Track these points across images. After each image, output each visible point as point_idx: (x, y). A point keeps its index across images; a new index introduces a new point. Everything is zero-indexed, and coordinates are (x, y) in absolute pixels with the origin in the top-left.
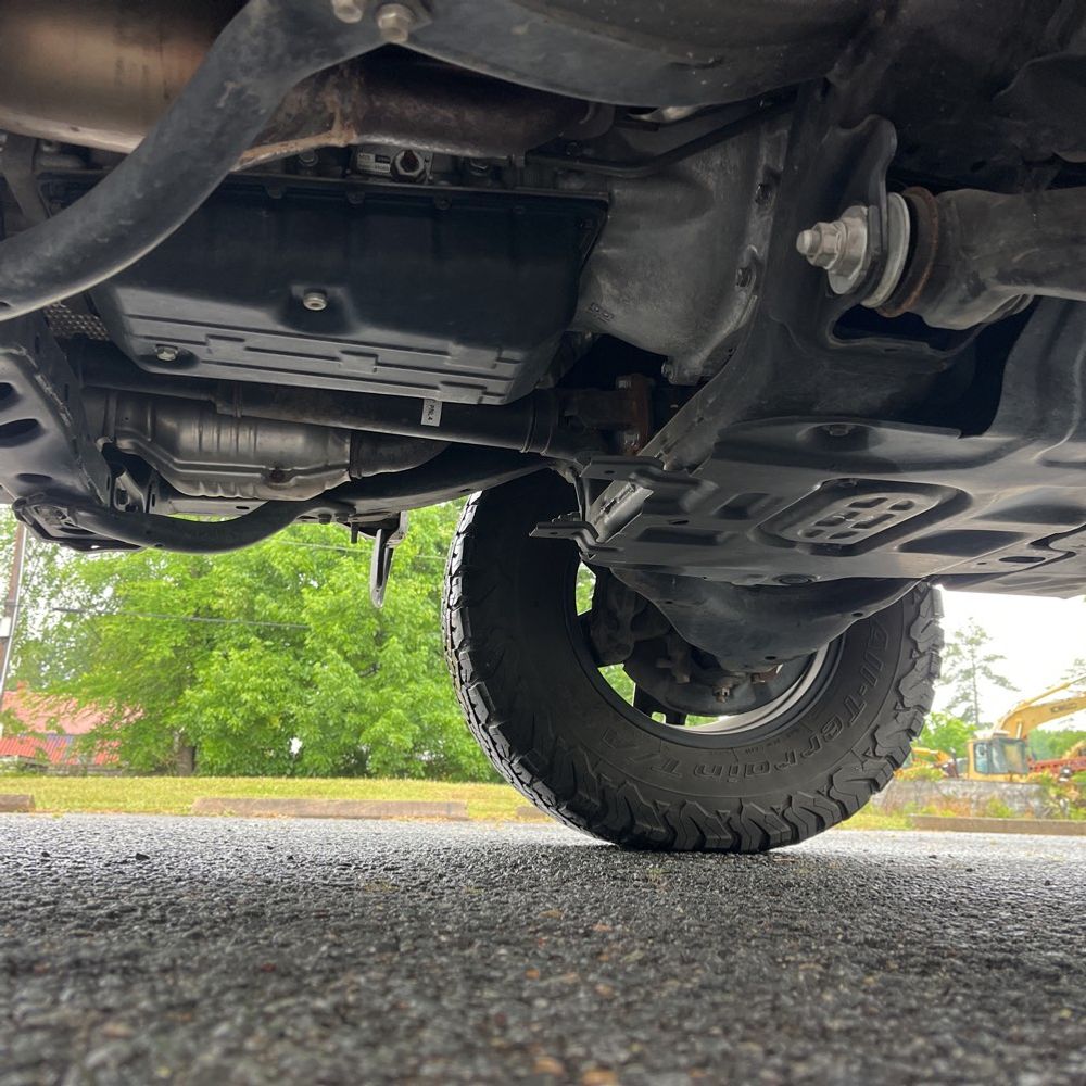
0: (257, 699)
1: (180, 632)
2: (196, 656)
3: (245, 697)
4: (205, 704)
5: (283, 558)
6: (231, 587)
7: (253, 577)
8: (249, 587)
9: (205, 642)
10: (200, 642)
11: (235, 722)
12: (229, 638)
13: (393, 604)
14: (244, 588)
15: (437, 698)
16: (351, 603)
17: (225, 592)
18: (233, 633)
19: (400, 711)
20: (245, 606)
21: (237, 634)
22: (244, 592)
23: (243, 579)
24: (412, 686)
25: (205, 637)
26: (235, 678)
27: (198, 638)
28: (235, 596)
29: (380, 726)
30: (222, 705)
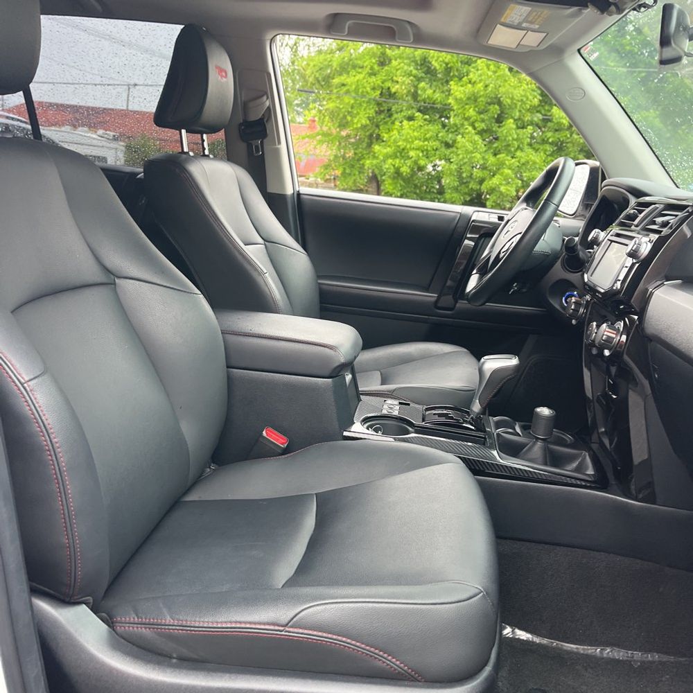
0: (419, 156)
1: (371, 107)
2: (381, 121)
3: (412, 153)
4: (387, 157)
5: (438, 57)
6: (404, 76)
7: (417, 69)
8: (415, 77)
9: (386, 112)
10: (383, 111)
11: (405, 170)
12: (401, 111)
13: (511, 96)
14: (412, 78)
15: (535, 163)
16: (482, 93)
17: (400, 80)
18: (404, 108)
19: (510, 171)
20: (412, 91)
21: (406, 109)
22: (412, 80)
23: (411, 71)
24: (519, 153)
25: (386, 108)
26: (406, 140)
27: (382, 109)
28: (406, 83)
29: (495, 181)
30: (396, 157)
